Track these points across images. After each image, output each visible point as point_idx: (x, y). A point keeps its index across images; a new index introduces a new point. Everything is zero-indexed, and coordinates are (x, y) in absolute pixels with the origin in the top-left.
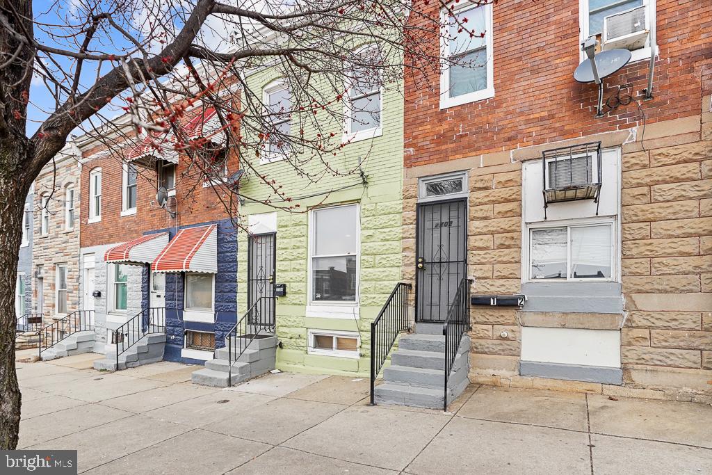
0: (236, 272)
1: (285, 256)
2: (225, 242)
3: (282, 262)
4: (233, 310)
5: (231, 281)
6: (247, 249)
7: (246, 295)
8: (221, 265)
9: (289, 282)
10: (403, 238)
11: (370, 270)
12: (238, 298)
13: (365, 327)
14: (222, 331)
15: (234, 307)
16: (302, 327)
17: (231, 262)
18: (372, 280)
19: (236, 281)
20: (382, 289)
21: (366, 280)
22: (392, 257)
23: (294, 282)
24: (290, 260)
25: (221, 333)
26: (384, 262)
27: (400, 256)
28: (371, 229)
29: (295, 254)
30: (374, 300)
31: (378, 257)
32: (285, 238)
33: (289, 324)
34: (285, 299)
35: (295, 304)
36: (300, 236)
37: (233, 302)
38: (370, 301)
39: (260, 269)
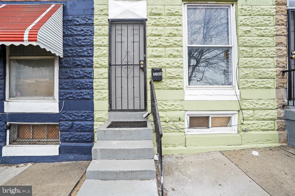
0: (92, 56)
1: (158, 42)
2: (76, 25)
3: (156, 48)
4: (88, 97)
5: (84, 67)
6: (107, 32)
7: (106, 81)
8: (68, 49)
9: (165, 67)
10: (277, 35)
11: (250, 59)
12: (94, 84)
13: (245, 106)
14: (72, 120)
15: (89, 94)
16: (180, 110)
17: (83, 46)
18: (250, 67)
19: (92, 66)
20: (260, 75)
21: (245, 67)
22: (268, 49)
23: (170, 67)
24: (165, 47)
25: (70, 123)
26: (261, 53)
27: (274, 49)
28: (248, 25)
29: (171, 41)
30: (254, 84)
31: (255, 50)
32: (158, 25)
33: (166, 108)
34: (159, 83)
35: (173, 89)
36: (176, 25)
37: (88, 88)
38: (250, 84)
39: (124, 54)
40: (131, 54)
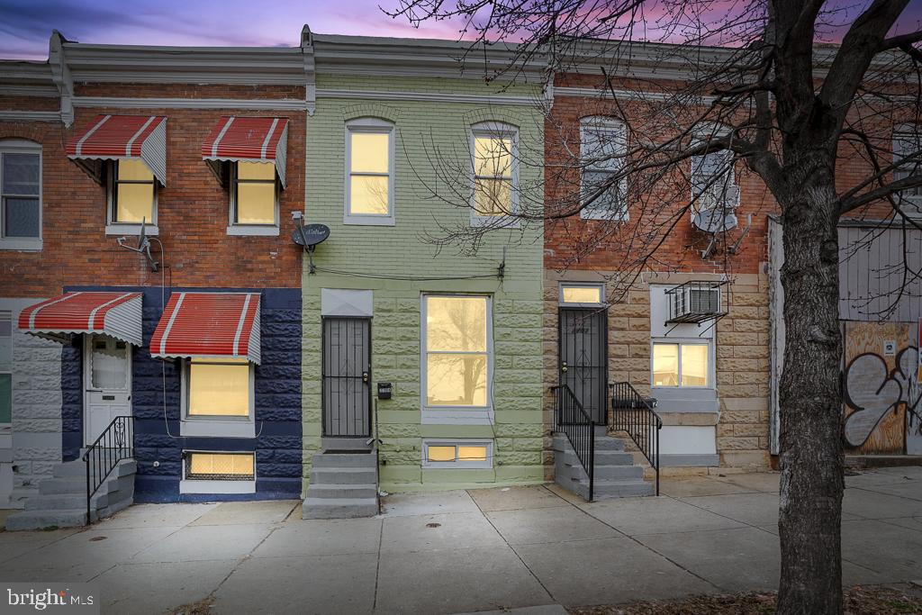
0: (300, 364)
1: (387, 349)
2: (277, 321)
3: (385, 356)
4: (295, 417)
5: (288, 378)
6: (319, 333)
7: (319, 398)
8: (266, 353)
9: (393, 381)
10: (545, 340)
11: (508, 371)
12: (303, 401)
13: (502, 432)
14: (272, 448)
15: (295, 413)
16: (415, 437)
17: (288, 350)
18: (509, 382)
19: (299, 378)
20: (522, 392)
21: (502, 382)
22: (533, 358)
23: (403, 381)
24: (396, 354)
25: (271, 451)
26: (523, 363)
27: (541, 359)
28: (507, 327)
29: (404, 347)
30: (513, 404)
31: (516, 359)
32: (387, 325)
33: (396, 433)
34: (388, 402)
35: (404, 409)
36: (412, 326)
37: (295, 407)
38: (507, 405)
39: (343, 363)
40: (351, 362)
